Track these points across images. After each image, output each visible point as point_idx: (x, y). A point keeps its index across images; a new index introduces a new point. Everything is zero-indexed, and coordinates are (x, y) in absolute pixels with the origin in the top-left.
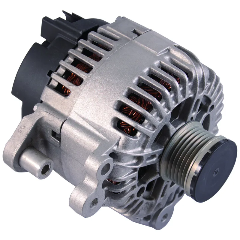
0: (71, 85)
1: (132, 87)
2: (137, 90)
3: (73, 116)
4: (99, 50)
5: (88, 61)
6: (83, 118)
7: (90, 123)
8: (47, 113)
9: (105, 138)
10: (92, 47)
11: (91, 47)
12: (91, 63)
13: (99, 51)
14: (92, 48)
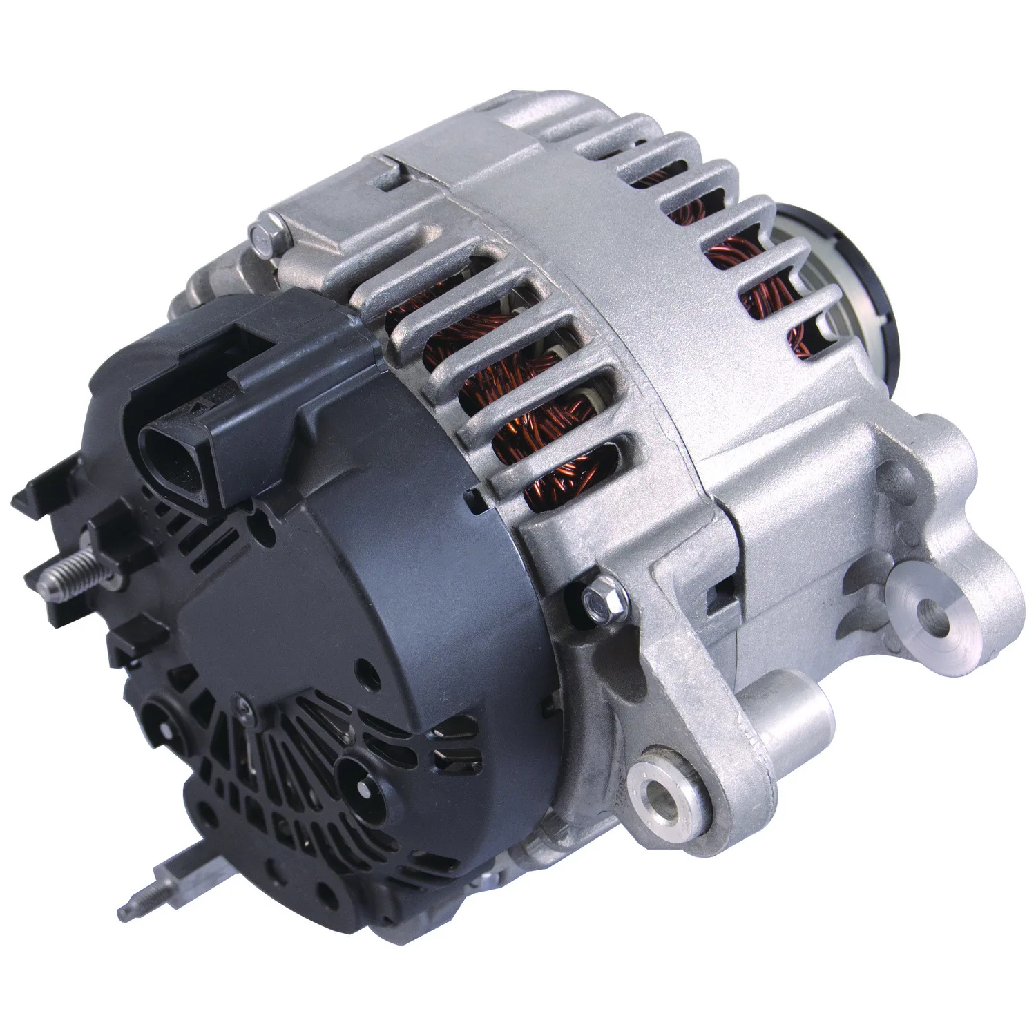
0: (611, 419)
1: (703, 233)
2: (717, 225)
3: (715, 475)
4: (491, 277)
5: (537, 321)
6: (741, 442)
7: (768, 426)
8: (671, 555)
9: (840, 405)
10: (469, 294)
11: (464, 297)
12: (550, 316)
13: (498, 278)
14: (472, 297)
